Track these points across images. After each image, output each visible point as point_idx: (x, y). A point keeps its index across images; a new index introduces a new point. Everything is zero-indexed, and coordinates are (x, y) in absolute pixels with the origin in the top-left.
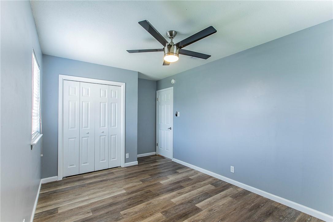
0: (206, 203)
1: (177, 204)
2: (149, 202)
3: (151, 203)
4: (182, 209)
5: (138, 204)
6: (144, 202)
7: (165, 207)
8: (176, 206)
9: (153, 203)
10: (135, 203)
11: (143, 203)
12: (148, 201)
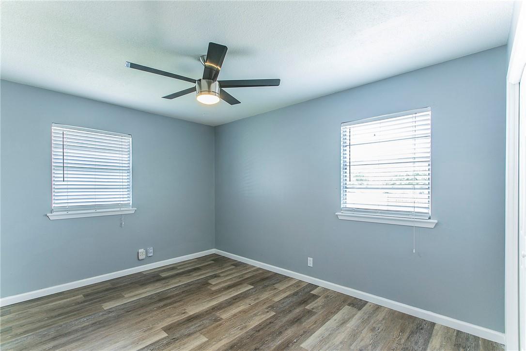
0: (145, 342)
1: (198, 334)
2: (245, 331)
3: (241, 329)
4: (192, 327)
5: (260, 325)
6: (252, 329)
7: (217, 326)
8: (199, 331)
9: (237, 329)
10: (265, 327)
11: (254, 328)
12: (247, 332)
